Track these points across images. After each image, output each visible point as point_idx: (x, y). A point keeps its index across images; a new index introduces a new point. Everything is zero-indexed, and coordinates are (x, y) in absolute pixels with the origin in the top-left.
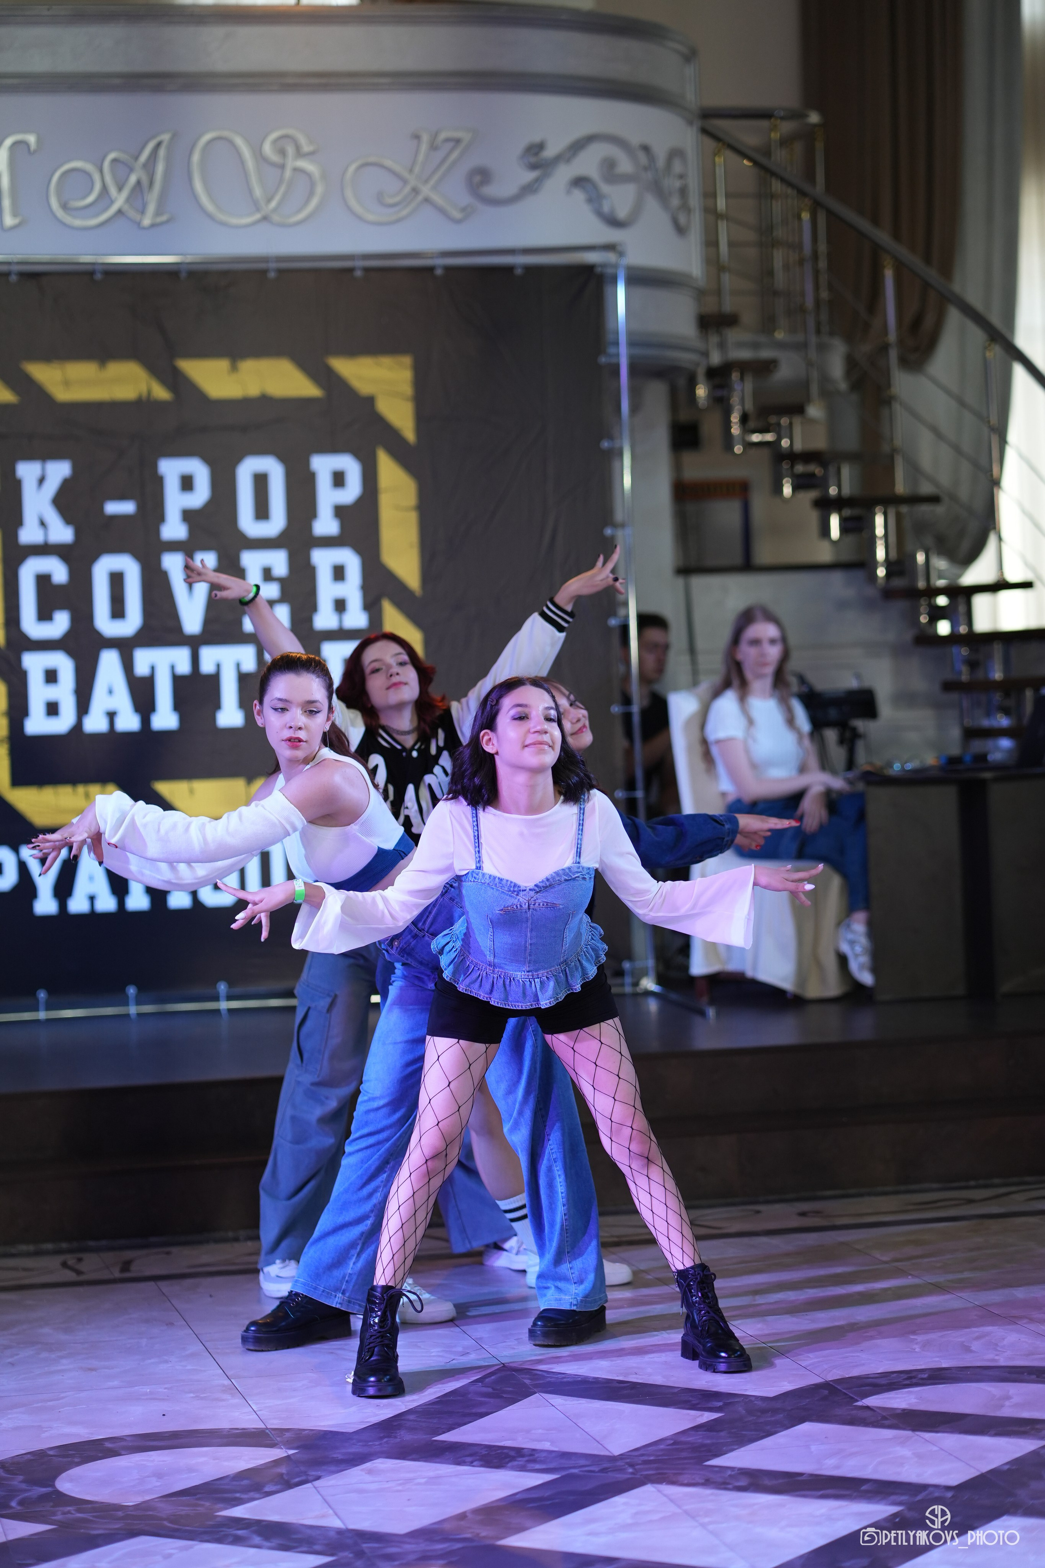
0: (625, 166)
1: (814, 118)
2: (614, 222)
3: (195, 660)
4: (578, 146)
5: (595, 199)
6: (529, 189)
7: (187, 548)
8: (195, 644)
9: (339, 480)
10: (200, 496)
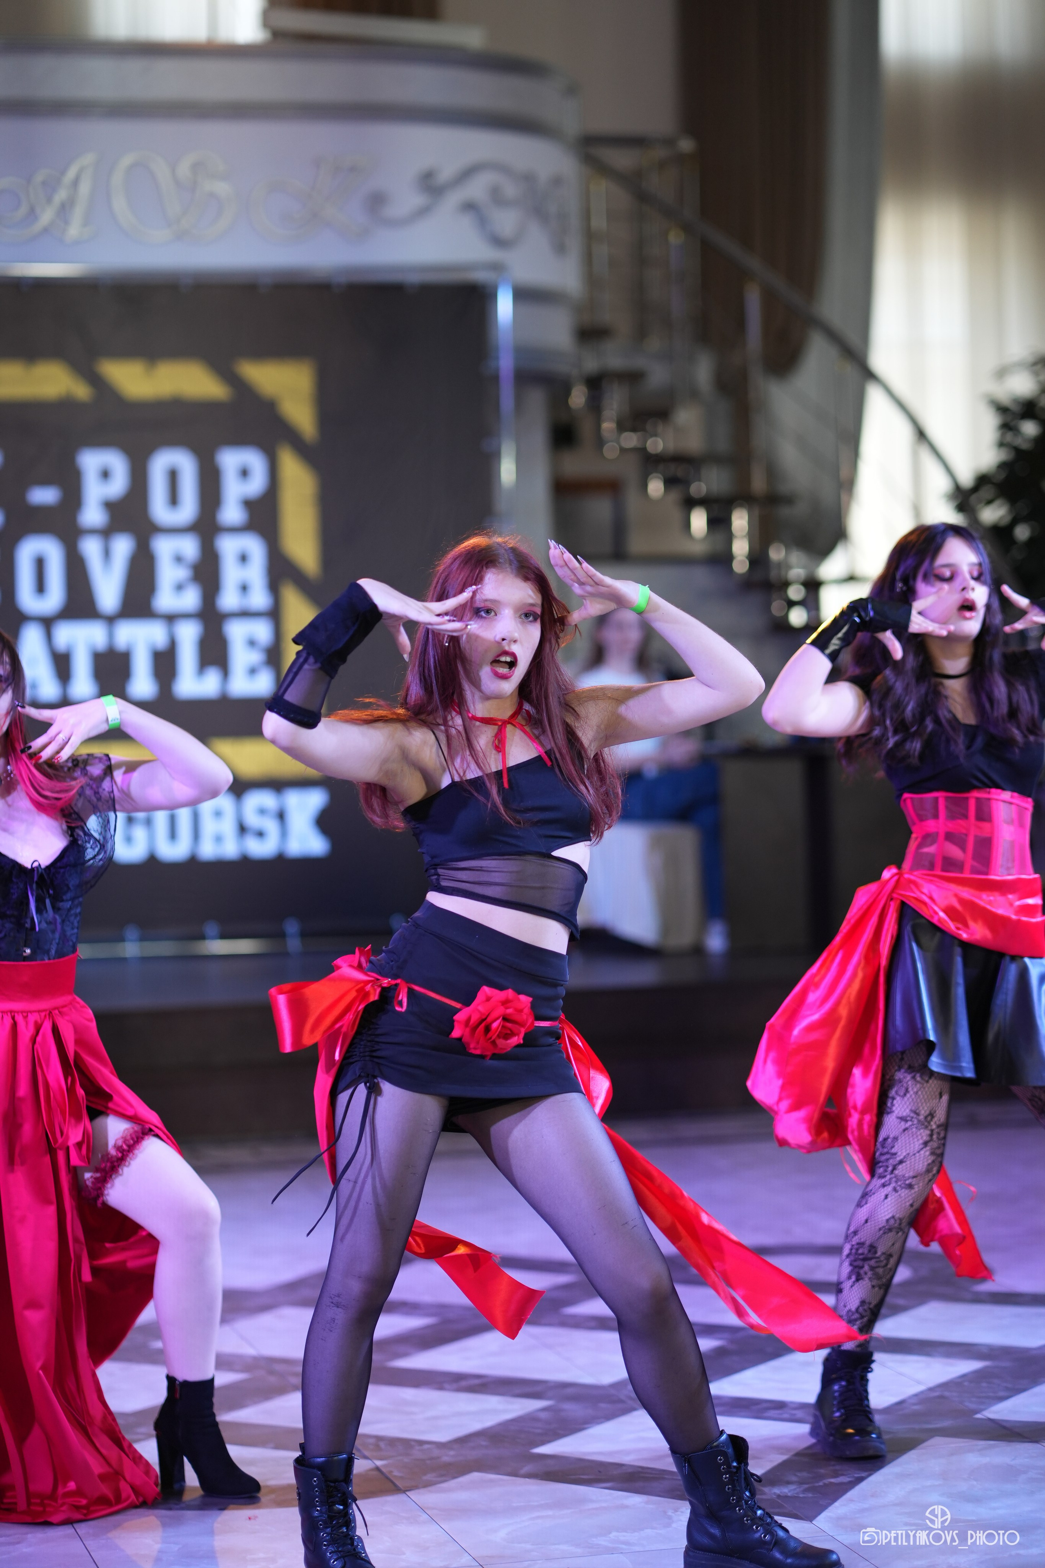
0: (510, 190)
1: (686, 145)
2: (499, 242)
3: (111, 635)
4: (468, 173)
5: (482, 221)
6: (422, 212)
7: (107, 533)
8: (111, 620)
9: (244, 473)
10: (118, 486)
